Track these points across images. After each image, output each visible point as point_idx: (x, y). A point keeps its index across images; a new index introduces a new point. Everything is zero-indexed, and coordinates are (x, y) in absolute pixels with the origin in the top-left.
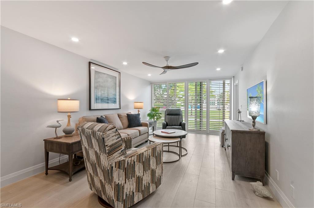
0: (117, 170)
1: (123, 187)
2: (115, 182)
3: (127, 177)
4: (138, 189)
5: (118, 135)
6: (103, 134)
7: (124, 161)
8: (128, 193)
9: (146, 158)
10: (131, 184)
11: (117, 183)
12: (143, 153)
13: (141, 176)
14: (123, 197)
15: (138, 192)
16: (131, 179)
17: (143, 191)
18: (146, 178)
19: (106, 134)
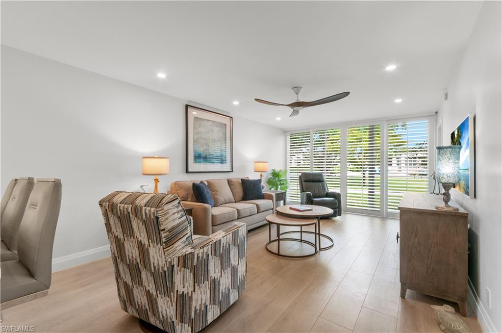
0: (180, 271)
1: (191, 298)
2: (177, 291)
3: (196, 281)
4: (214, 299)
5: (181, 211)
6: (157, 209)
7: (192, 254)
8: (198, 308)
9: (225, 248)
10: (203, 293)
11: (181, 293)
12: (220, 241)
13: (217, 278)
14: (190, 315)
15: (214, 304)
16: (202, 283)
17: (220, 303)
18: (225, 280)
19: (163, 209)
